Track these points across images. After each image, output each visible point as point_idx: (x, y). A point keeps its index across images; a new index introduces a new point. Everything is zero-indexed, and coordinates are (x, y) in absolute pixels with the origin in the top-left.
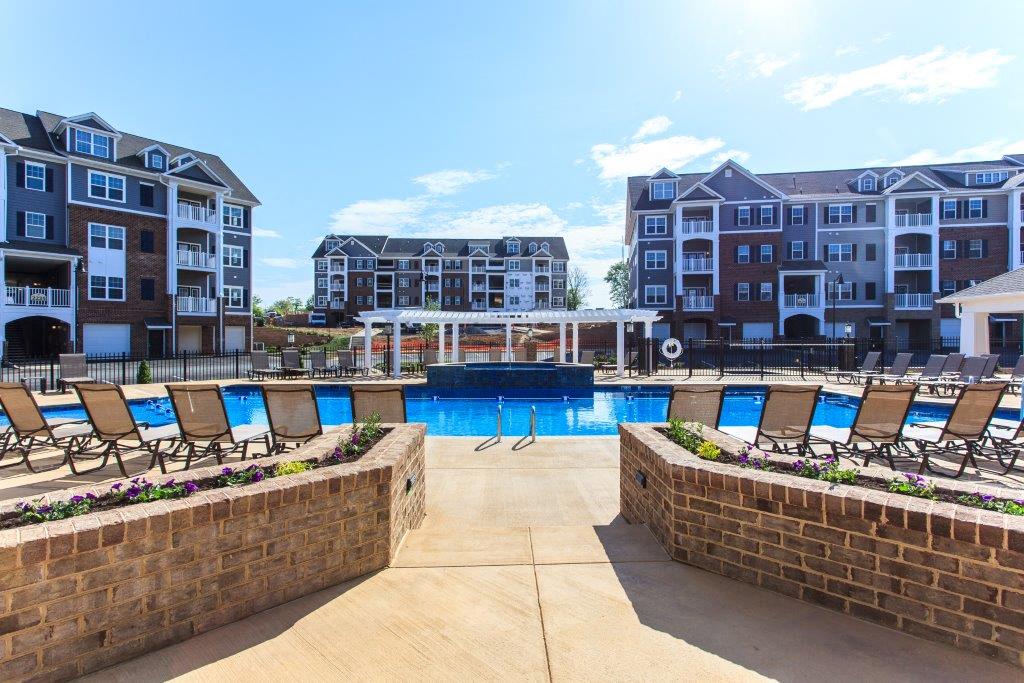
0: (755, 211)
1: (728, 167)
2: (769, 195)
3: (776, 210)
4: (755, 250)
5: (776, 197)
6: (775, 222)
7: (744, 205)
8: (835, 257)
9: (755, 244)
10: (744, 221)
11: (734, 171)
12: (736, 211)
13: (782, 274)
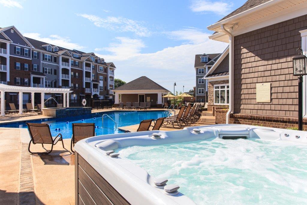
0: (22, 50)
1: (12, 29)
2: (27, 45)
3: (29, 51)
4: (22, 65)
5: (29, 46)
6: (29, 56)
7: (19, 46)
8: (46, 72)
9: (23, 62)
10: (18, 53)
11: (14, 31)
12: (15, 48)
13: (32, 76)
